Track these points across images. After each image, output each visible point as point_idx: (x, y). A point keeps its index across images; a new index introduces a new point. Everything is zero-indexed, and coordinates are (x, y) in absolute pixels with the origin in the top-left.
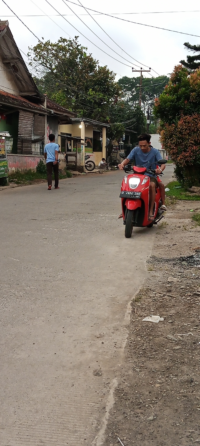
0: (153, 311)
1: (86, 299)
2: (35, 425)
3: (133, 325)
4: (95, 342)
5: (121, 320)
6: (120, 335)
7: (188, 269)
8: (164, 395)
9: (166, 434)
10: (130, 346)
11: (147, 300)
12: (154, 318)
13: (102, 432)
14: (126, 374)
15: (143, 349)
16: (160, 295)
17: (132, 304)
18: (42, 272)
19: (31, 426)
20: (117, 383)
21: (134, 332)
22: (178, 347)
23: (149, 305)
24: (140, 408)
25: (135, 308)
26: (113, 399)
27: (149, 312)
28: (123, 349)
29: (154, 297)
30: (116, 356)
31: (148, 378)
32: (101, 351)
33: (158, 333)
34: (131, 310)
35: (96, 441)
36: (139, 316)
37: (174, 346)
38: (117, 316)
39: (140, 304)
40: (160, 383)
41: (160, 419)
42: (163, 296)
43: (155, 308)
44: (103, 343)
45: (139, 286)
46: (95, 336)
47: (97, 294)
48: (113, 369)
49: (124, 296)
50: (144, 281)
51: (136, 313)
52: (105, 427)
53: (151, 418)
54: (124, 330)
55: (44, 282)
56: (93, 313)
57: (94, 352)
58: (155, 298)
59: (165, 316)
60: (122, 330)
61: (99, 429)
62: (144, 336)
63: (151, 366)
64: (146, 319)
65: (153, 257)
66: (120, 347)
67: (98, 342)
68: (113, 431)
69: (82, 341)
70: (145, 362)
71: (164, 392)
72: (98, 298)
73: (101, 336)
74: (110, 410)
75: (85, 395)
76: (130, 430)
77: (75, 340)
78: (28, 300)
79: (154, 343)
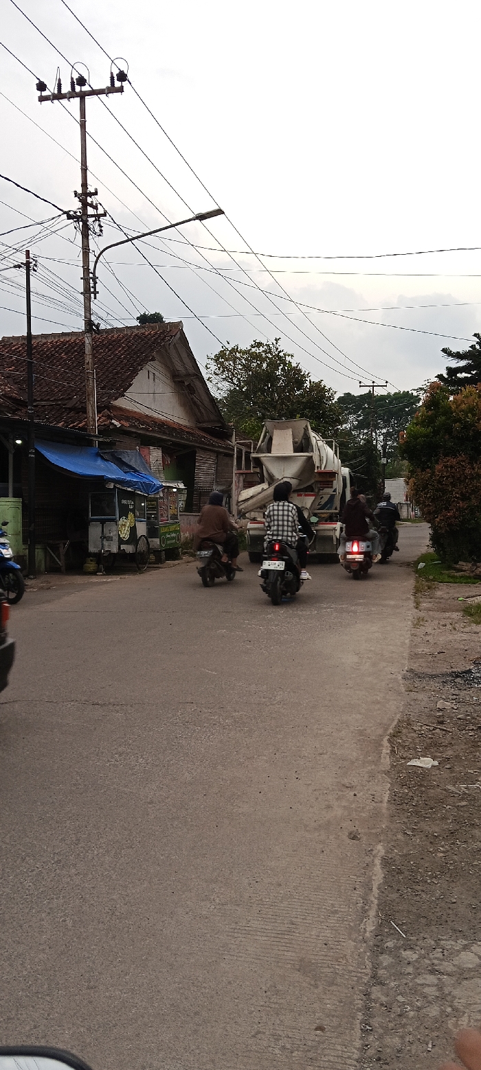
0: (421, 752)
1: (322, 731)
2: (280, 902)
3: (395, 770)
4: (343, 793)
5: (376, 762)
6: (379, 784)
7: (465, 690)
8: (451, 867)
10: (394, 800)
11: (410, 735)
12: (424, 761)
13: (372, 913)
14: (394, 838)
15: (414, 805)
16: (428, 727)
17: (389, 741)
18: (253, 691)
19: (275, 902)
20: (384, 851)
21: (398, 780)
22: (464, 803)
23: (414, 742)
25: (394, 746)
26: (380, 871)
27: (416, 753)
28: (386, 804)
29: (420, 731)
30: (376, 814)
31: (426, 845)
32: (353, 806)
33: (432, 783)
34: (390, 749)
35: (365, 925)
36: (401, 758)
37: (457, 802)
38: (370, 758)
39: (400, 741)
40: (443, 852)
42: (434, 730)
43: (423, 747)
44: (355, 795)
45: (396, 714)
46: (343, 785)
47: (337, 724)
48: (373, 831)
49: (377, 729)
50: (402, 708)
51: (396, 753)
52: (375, 907)
54: (384, 778)
55: (258, 705)
56: (334, 751)
57: (344, 807)
58: (422, 732)
59: (439, 759)
60: (380, 777)
61: (367, 910)
62: (413, 786)
63: (427, 828)
64: (412, 763)
65: (411, 671)
66: (381, 802)
67: (348, 794)
68: (387, 914)
69: (325, 792)
70: (419, 823)
71: (451, 864)
72: (339, 730)
73: (351, 787)
74: (379, 885)
75: (342, 865)
76: (409, 911)
77: (315, 790)
78: (240, 731)
79: (428, 797)
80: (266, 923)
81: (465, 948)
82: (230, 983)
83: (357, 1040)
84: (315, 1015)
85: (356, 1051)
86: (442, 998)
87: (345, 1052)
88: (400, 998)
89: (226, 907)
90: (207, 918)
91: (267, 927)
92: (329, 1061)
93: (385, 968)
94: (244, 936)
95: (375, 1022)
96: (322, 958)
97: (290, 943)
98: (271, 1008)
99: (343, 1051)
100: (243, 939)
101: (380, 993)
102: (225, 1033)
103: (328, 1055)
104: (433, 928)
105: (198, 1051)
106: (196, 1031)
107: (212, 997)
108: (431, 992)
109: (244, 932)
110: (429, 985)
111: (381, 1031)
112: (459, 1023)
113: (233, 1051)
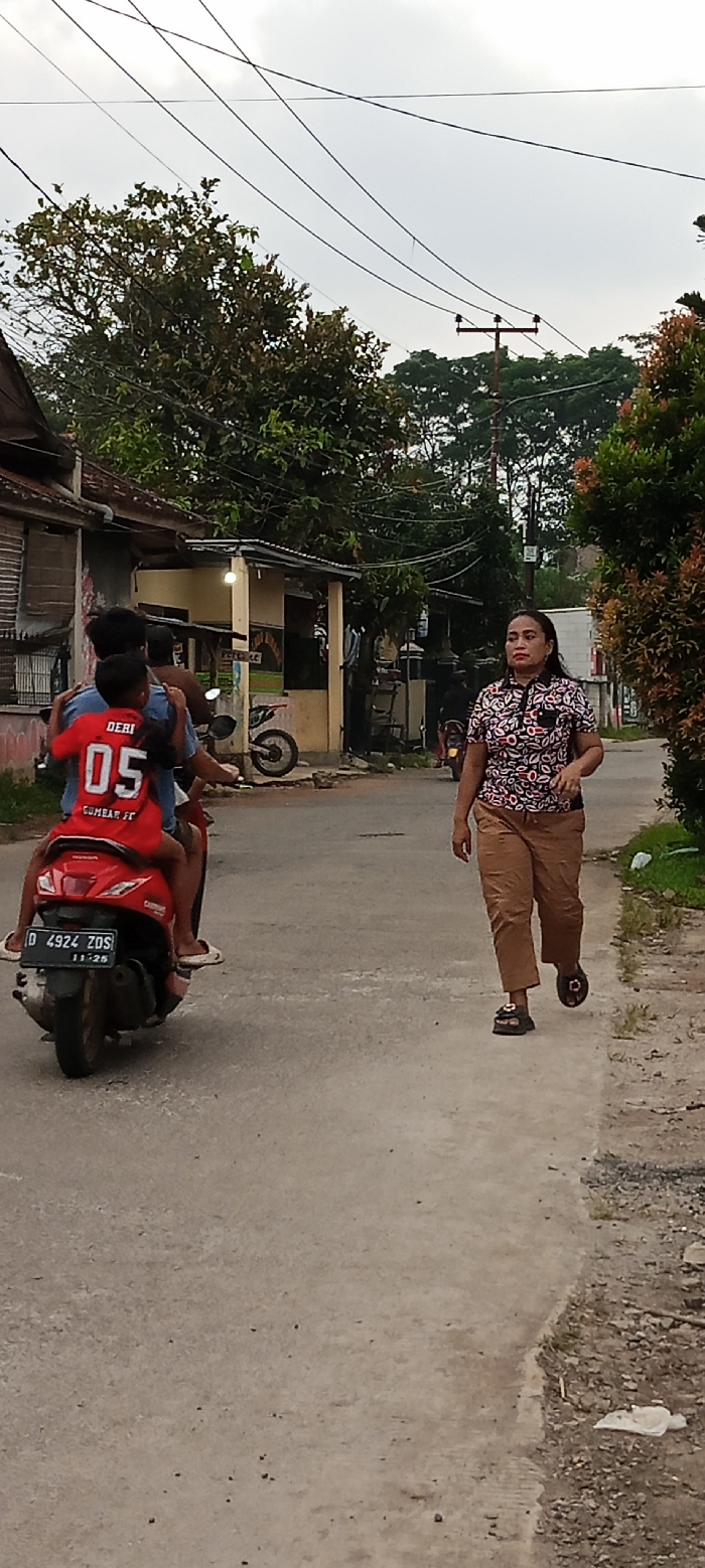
0: (635, 1390)
1: (342, 1340)
3: (557, 1444)
4: (403, 1516)
5: (502, 1424)
6: (509, 1486)
10: (555, 1532)
11: (603, 1343)
12: (644, 1415)
15: (613, 1544)
16: (657, 1320)
17: (541, 1360)
18: (132, 1228)
21: (567, 1474)
23: (614, 1363)
25: (556, 1375)
27: (620, 1393)
28: (529, 1543)
29: (632, 1330)
32: (434, 1551)
33: (666, 1479)
34: (544, 1382)
36: (578, 1410)
38: (484, 1411)
39: (575, 1361)
42: (673, 1326)
43: (643, 1377)
44: (438, 1520)
45: (561, 1283)
46: (404, 1492)
47: (387, 1318)
49: (505, 1327)
50: (580, 1266)
51: (563, 1396)
54: (524, 1467)
55: (148, 1269)
56: (378, 1396)
57: (405, 1555)
58: (638, 1333)
59: (689, 1410)
60: (513, 1465)
62: (612, 1490)
64: (610, 1422)
65: (609, 1160)
66: (515, 1537)
67: (416, 1517)
69: (350, 1513)
72: (392, 1335)
73: (427, 1497)
77: (318, 1510)
78: (91, 1345)
79: (656, 1519)
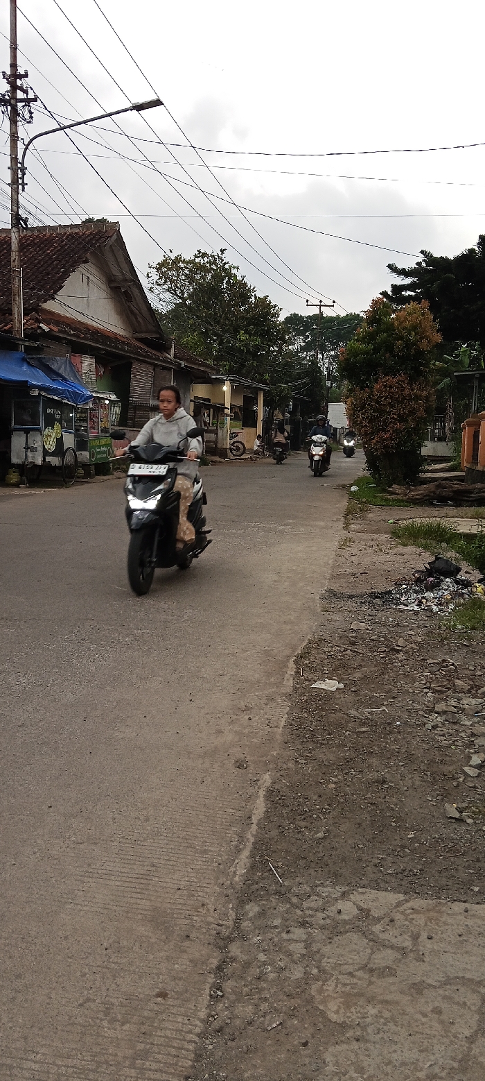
0: (328, 674)
1: (227, 652)
2: (145, 840)
3: (297, 693)
4: (238, 717)
5: (278, 685)
6: (277, 707)
7: (383, 611)
8: (342, 800)
9: (344, 859)
10: (291, 725)
11: (319, 656)
12: (329, 683)
13: (246, 853)
14: (285, 767)
15: (311, 731)
16: (339, 649)
17: (296, 662)
19: (138, 841)
20: (270, 781)
21: (299, 704)
22: (364, 729)
23: (322, 664)
24: (305, 819)
25: (300, 667)
26: (263, 804)
27: (322, 674)
28: (281, 729)
29: (329, 652)
30: (270, 739)
31: (318, 775)
32: (246, 731)
33: (334, 707)
34: (295, 670)
35: (236, 867)
36: (306, 680)
37: (358, 728)
38: (273, 679)
39: (307, 662)
40: (335, 783)
41: (334, 837)
42: (344, 651)
43: (331, 669)
44: (250, 719)
45: (307, 635)
46: (239, 708)
47: (244, 644)
48: (265, 758)
49: (284, 649)
50: (315, 628)
51: (301, 675)
52: (249, 846)
53: (320, 835)
54: (284, 701)
56: (236, 673)
57: (236, 732)
58: (331, 653)
59: (346, 682)
60: (280, 700)
61: (241, 850)
62: (314, 710)
63: (321, 756)
64: (317, 685)
65: (330, 591)
66: (276, 727)
67: (242, 718)
68: (262, 853)
69: (218, 715)
70: (314, 749)
71: (342, 796)
72: (244, 651)
73: (247, 709)
74: (259, 820)
75: (221, 797)
76: (287, 852)
77: (208, 713)
78: (138, 650)
79: (328, 722)
80: (123, 865)
81: (344, 895)
82: (66, 938)
83: (204, 1010)
84: (159, 978)
85: (198, 1023)
86: (310, 955)
87: (186, 1024)
88: (262, 957)
89: (82, 846)
90: (55, 859)
91: (123, 871)
92: (165, 1036)
93: (250, 919)
94: (94, 880)
95: (229, 985)
96: (179, 907)
97: (147, 890)
98: (108, 968)
99: (183, 1024)
100: (93, 885)
101: (239, 950)
102: (48, 1001)
103: (166, 1029)
104: (312, 871)
105: (10, 1025)
106: (14, 998)
107: (41, 956)
108: (298, 949)
109: (96, 875)
110: (297, 941)
111: (233, 997)
112: (325, 988)
113: (52, 1025)
